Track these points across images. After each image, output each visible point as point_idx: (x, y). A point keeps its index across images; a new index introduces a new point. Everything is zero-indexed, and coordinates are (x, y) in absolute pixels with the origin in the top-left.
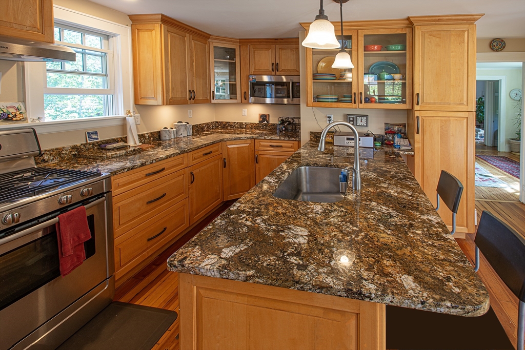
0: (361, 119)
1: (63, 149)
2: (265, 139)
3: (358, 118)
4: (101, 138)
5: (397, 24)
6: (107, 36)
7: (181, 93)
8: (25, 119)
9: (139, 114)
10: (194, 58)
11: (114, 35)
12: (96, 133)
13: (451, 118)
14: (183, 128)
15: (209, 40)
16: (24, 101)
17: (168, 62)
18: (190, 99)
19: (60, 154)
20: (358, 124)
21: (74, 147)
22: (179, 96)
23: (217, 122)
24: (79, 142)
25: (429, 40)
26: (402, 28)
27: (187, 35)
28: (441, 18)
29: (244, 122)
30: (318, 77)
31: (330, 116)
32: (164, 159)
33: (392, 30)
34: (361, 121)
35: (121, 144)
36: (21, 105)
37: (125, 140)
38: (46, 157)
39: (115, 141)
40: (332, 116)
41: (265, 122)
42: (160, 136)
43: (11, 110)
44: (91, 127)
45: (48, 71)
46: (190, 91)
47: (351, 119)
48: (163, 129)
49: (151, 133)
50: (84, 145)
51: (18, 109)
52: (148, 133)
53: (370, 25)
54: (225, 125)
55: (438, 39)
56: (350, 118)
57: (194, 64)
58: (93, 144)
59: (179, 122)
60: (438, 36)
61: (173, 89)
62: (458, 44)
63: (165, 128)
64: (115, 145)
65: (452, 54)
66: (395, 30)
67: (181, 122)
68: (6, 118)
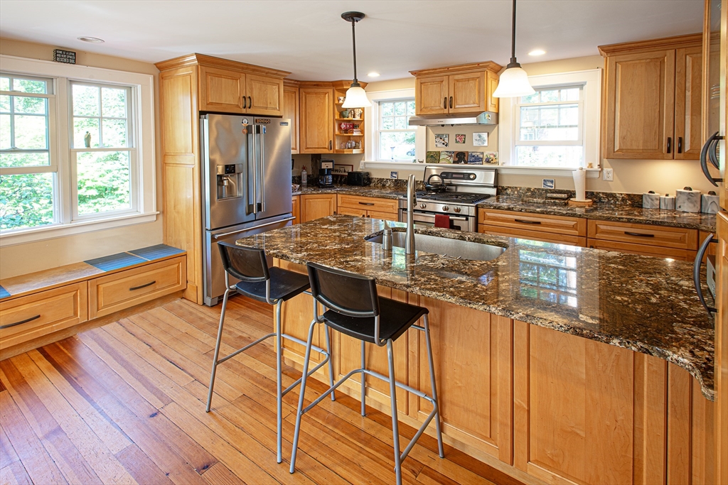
7: (646, 142)
8: (497, 163)
9: (612, 169)
14: (684, 198)
16: (499, 152)
18: (669, 151)
22: (637, 146)
35: (563, 196)
36: (496, 153)
38: (508, 192)
43: (492, 156)
46: (670, 139)
48: (647, 193)
49: (628, 195)
51: (495, 156)
52: (621, 194)
59: (686, 188)
63: (650, 192)
64: (555, 195)
67: (690, 189)
68: (488, 161)
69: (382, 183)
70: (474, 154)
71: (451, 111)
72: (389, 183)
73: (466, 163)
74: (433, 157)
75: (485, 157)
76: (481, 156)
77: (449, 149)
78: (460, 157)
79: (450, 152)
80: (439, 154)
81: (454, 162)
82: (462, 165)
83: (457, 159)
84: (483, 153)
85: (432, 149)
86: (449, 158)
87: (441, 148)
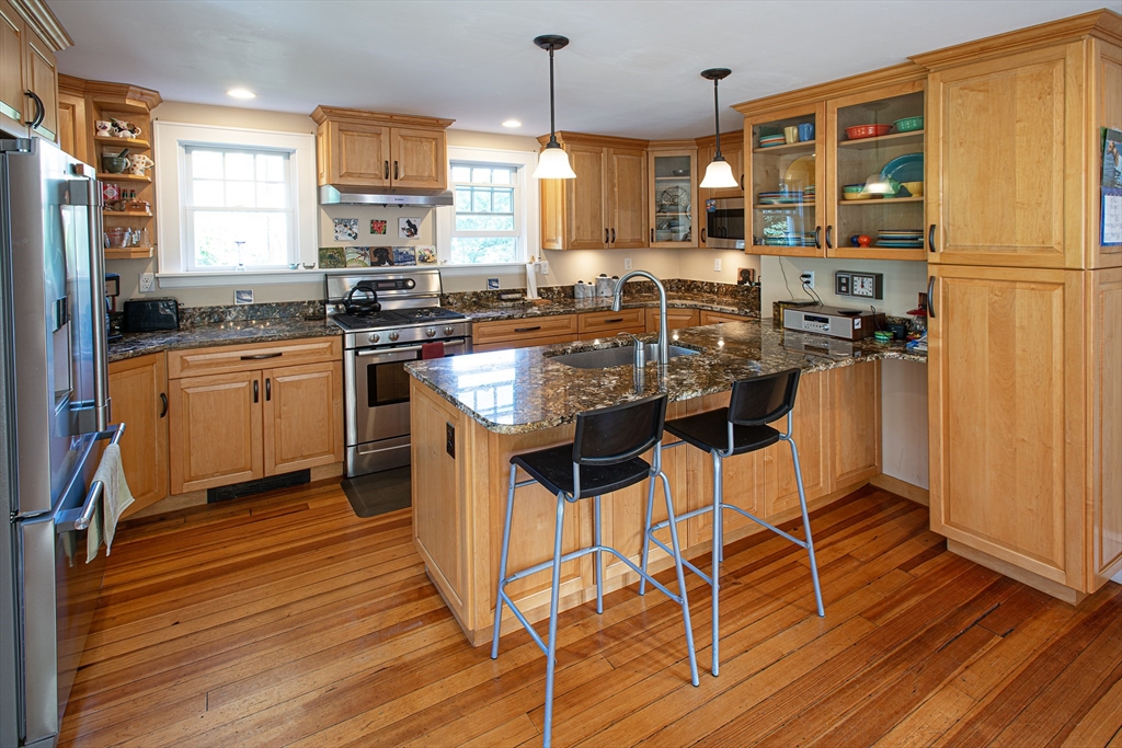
0: (862, 283)
1: (465, 294)
2: (712, 311)
3: (855, 278)
4: (501, 287)
5: (902, 74)
6: (515, 168)
7: (592, 233)
8: (435, 262)
9: (546, 261)
10: (616, 181)
11: (522, 166)
12: (497, 281)
13: (1018, 285)
14: (605, 283)
15: (649, 149)
16: (436, 245)
17: (571, 192)
18: (607, 241)
19: (462, 298)
20: (855, 292)
21: (475, 294)
22: (587, 237)
23: (679, 280)
24: (481, 287)
25: (960, 101)
26: (914, 82)
27: (605, 149)
28: (986, 44)
29: (715, 282)
30: (765, 200)
31: (806, 273)
32: (539, 316)
33: (893, 88)
34: (863, 286)
35: (518, 296)
36: (432, 248)
37: (524, 292)
38: (451, 300)
39: (514, 291)
40: (813, 274)
41: (748, 284)
42: (573, 293)
43: (427, 253)
44: (492, 273)
45: (458, 213)
46: (607, 230)
47: (844, 281)
48: (577, 283)
49: (562, 287)
50: (484, 292)
51: (431, 252)
52: (557, 287)
53: (848, 87)
54: (689, 286)
55: (981, 96)
56: (840, 278)
57: (616, 189)
58: (493, 292)
59: (601, 275)
60: (982, 88)
61: (578, 228)
62: (1036, 99)
63: (580, 282)
64: (510, 296)
65: (1018, 126)
66: (899, 87)
67: (605, 275)
68: (423, 260)
69: (215, 316)
70: (400, 250)
71: (395, 184)
72: (234, 314)
73: (392, 264)
74: (331, 257)
75: (418, 255)
76: (412, 253)
77: (360, 243)
78: (381, 255)
79: (362, 249)
80: (340, 251)
81: (373, 264)
82: (386, 267)
83: (376, 259)
84: (413, 249)
85: (330, 243)
86: (362, 258)
87: (345, 242)
